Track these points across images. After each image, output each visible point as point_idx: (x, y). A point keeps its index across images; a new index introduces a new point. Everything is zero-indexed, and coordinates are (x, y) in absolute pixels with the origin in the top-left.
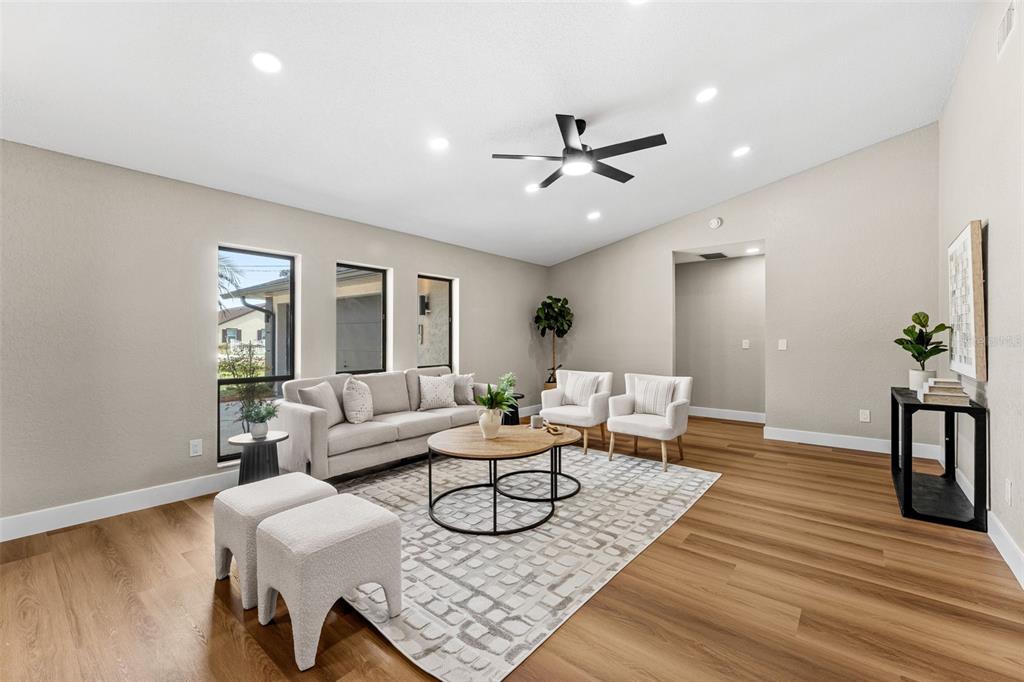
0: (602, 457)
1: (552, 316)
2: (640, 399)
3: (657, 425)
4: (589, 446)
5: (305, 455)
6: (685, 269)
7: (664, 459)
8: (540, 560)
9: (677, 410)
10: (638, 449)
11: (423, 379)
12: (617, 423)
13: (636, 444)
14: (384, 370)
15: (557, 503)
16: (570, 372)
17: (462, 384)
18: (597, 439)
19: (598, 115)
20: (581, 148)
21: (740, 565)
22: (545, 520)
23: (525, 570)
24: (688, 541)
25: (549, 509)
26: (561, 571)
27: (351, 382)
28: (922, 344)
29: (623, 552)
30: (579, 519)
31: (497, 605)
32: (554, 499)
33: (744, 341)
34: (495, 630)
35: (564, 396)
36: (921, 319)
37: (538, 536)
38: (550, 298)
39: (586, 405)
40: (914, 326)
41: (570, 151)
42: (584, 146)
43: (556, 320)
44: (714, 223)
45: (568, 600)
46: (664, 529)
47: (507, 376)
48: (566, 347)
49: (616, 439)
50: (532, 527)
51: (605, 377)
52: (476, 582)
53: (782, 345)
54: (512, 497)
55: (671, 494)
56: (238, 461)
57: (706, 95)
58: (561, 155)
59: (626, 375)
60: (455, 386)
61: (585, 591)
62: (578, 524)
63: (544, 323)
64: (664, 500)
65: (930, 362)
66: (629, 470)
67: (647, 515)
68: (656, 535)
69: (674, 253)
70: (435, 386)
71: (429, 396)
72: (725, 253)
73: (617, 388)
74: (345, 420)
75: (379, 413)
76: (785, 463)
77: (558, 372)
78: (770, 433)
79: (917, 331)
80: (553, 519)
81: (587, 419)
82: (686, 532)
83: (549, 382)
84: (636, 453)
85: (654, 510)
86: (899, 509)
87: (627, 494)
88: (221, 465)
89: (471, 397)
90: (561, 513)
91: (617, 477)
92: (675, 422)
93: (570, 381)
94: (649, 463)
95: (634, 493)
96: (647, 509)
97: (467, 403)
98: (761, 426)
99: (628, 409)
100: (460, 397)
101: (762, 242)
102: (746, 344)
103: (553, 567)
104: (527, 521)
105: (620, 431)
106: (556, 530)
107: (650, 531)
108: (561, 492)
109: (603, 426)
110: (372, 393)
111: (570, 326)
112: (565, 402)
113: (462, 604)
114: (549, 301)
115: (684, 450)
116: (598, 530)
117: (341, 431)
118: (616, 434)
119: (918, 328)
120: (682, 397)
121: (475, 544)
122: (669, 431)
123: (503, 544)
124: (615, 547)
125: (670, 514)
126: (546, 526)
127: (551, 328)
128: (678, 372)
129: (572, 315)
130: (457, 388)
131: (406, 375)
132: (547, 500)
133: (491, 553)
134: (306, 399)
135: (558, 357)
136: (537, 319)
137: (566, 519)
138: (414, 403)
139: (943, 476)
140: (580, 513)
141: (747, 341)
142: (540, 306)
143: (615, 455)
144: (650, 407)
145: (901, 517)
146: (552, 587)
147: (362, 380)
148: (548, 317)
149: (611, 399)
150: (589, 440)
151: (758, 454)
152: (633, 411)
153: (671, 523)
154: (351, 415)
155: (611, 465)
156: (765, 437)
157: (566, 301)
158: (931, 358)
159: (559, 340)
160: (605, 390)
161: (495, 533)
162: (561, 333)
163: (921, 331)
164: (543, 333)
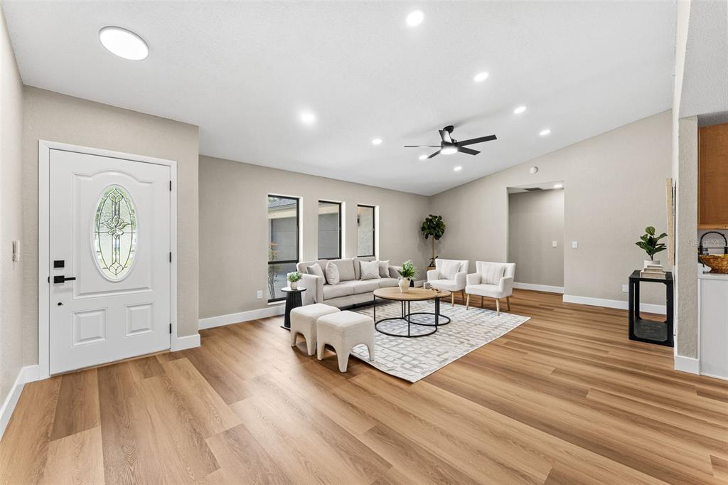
0: (463, 308)
1: (432, 227)
2: (484, 276)
3: (494, 290)
4: (455, 303)
5: (313, 298)
6: (515, 198)
7: (498, 309)
8: (432, 347)
9: (506, 282)
10: (483, 304)
11: (362, 263)
12: (472, 289)
13: (482, 302)
14: (340, 258)
15: (438, 327)
16: (443, 260)
17: (383, 266)
18: (460, 298)
19: (459, 124)
20: (451, 142)
21: (530, 353)
22: (433, 333)
23: (426, 350)
24: (506, 344)
25: (435, 329)
26: (442, 351)
27: (330, 264)
28: (651, 245)
29: (472, 346)
30: (450, 333)
31: (414, 359)
32: (437, 325)
33: (554, 242)
34: (415, 366)
35: (440, 274)
36: (651, 230)
37: (430, 338)
38: (431, 216)
39: (453, 279)
40: (647, 235)
41: (445, 144)
42: (453, 140)
43: (435, 229)
44: (532, 170)
45: (446, 359)
46: (494, 339)
47: (407, 262)
48: (441, 245)
49: (470, 298)
50: (427, 335)
51: (464, 263)
52: (405, 352)
53: (575, 244)
54: (415, 324)
55: (500, 326)
56: (285, 301)
57: (520, 110)
58: (440, 145)
59: (477, 262)
60: (380, 268)
61: (454, 357)
62: (450, 335)
63: (427, 231)
64: (495, 328)
65: (656, 255)
66: (477, 315)
67: (486, 333)
68: (489, 341)
69: (508, 188)
70: (369, 267)
71: (366, 272)
72: (541, 188)
73: (472, 269)
74: (327, 283)
75: (342, 281)
76: (571, 314)
77: (436, 260)
78: (567, 299)
79: (648, 238)
80: (436, 333)
81: (454, 286)
82: (506, 340)
83: (430, 266)
84: (482, 307)
85: (490, 332)
86: (628, 336)
87: (476, 325)
88: (270, 304)
89: (388, 274)
90: (441, 331)
91: (470, 317)
92: (504, 289)
93: (443, 265)
94: (490, 311)
95: (479, 325)
96: (486, 331)
97: (386, 277)
98: (562, 295)
99: (478, 281)
100: (382, 273)
101: (562, 181)
102: (555, 244)
103: (438, 349)
104: (423, 333)
105: (472, 293)
106: (438, 337)
107: (486, 339)
108: (440, 323)
109: (463, 291)
110: (339, 270)
111: (443, 233)
112: (441, 277)
113: (400, 359)
114: (430, 218)
115: (511, 306)
116: (460, 338)
117: (326, 288)
118: (470, 295)
119: (649, 235)
120: (509, 275)
121: (400, 340)
122: (501, 293)
123: (413, 340)
124: (468, 344)
125: (498, 333)
126: (434, 335)
127: (431, 234)
128: (509, 261)
129: (444, 226)
130: (381, 269)
131: (353, 261)
132: (433, 326)
133: (409, 343)
134: (310, 272)
135: (435, 251)
136: (423, 229)
137: (443, 333)
138: (358, 276)
139: (665, 322)
140: (451, 331)
141: (556, 242)
142: (425, 221)
143: (470, 308)
144: (490, 280)
145: (628, 340)
146: (439, 356)
147: (334, 263)
148: (429, 227)
149: (468, 275)
150: (455, 300)
151: (556, 309)
152: (481, 283)
153: (498, 337)
154: (330, 280)
155: (467, 312)
156: (564, 301)
157: (440, 218)
158: (657, 253)
159: (436, 241)
160: (464, 271)
161: (409, 336)
162: (438, 237)
163: (651, 237)
164: (427, 237)
